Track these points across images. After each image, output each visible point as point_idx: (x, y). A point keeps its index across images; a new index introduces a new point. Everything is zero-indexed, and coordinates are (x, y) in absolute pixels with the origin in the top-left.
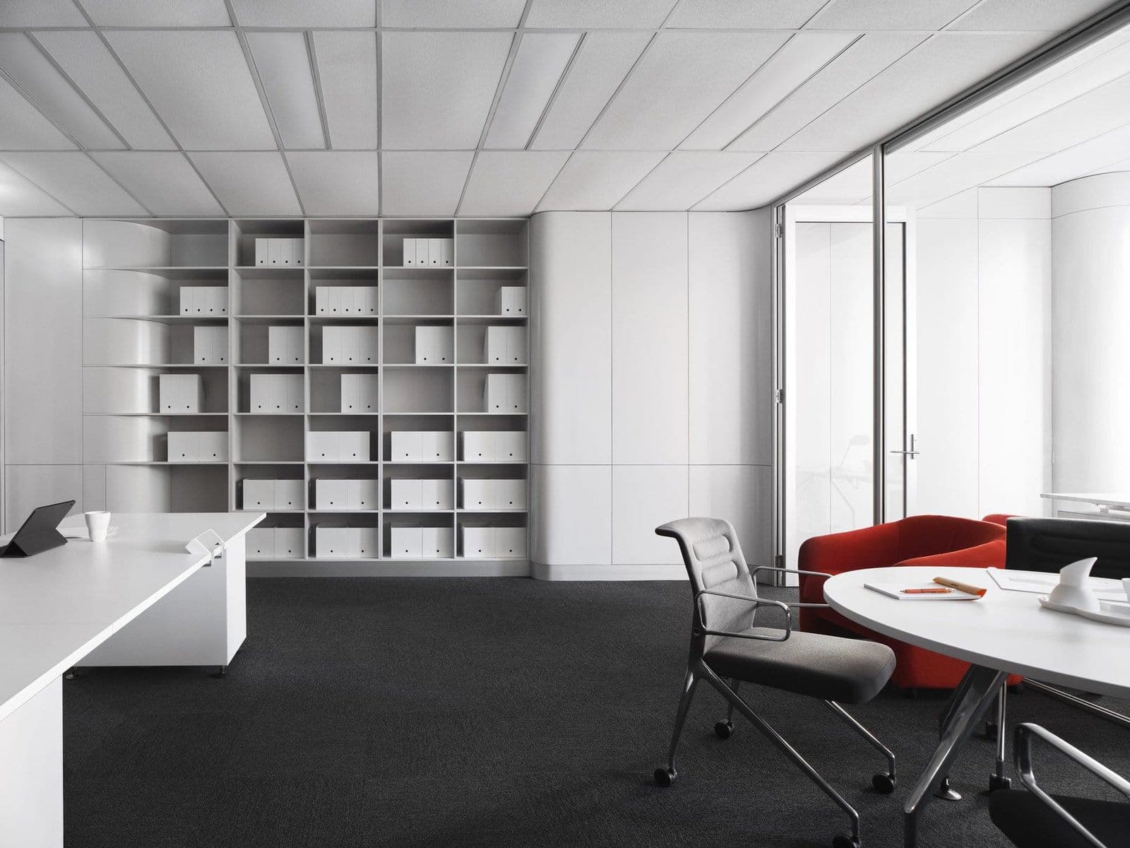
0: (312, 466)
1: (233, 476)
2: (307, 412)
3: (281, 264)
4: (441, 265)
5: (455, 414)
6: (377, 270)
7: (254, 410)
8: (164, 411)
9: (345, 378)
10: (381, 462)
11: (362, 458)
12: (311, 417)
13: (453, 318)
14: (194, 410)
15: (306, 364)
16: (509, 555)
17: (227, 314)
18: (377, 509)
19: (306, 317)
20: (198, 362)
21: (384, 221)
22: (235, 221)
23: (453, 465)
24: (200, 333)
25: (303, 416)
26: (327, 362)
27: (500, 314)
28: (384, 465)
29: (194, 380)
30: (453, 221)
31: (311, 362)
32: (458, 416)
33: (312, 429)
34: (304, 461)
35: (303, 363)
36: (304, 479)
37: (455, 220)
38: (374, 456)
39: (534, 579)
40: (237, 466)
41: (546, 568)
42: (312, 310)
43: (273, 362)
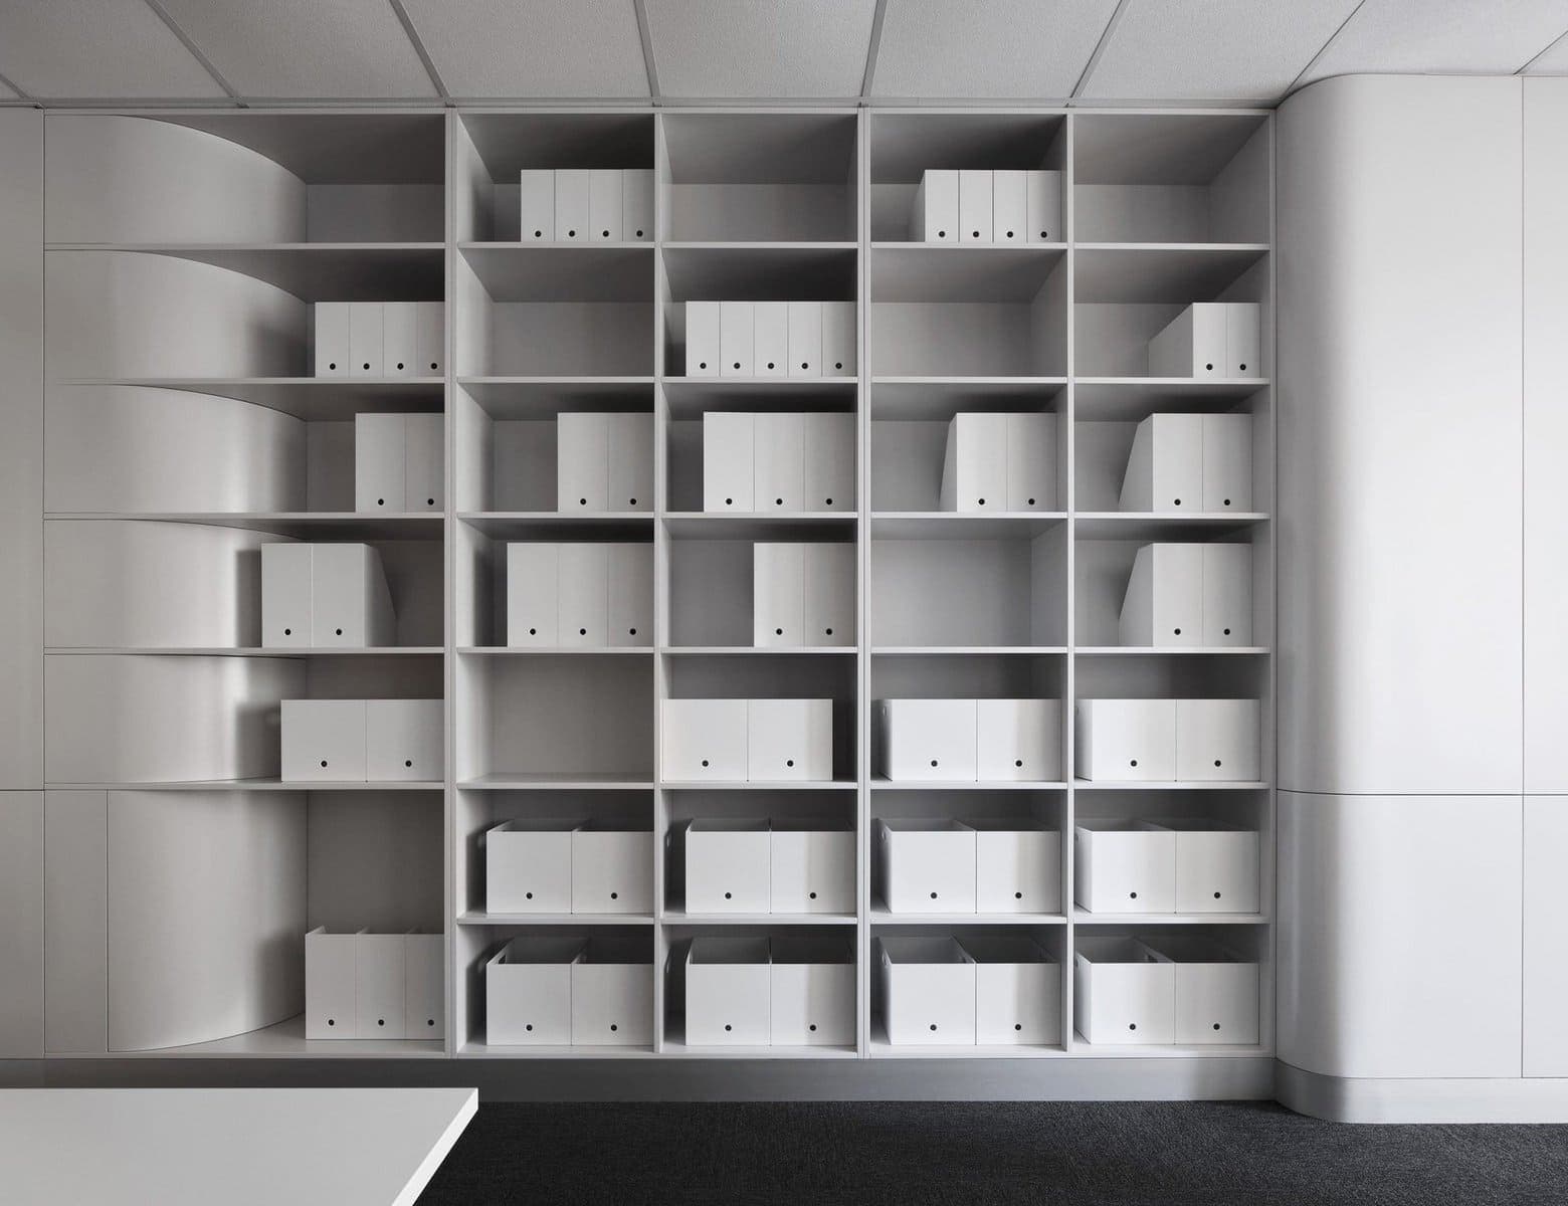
0: (673, 795)
1: (460, 821)
2: (662, 645)
3: (590, 238)
4: (1028, 240)
5: (1071, 650)
6: (853, 254)
7: (518, 640)
8: (274, 641)
9: (764, 553)
10: (864, 784)
11: (812, 773)
12: (673, 660)
13: (1065, 386)
14: (356, 639)
15: (660, 514)
16: (1216, 1037)
17: (443, 375)
18: (855, 914)
19: (659, 380)
20: (366, 507)
21: (874, 116)
22: (463, 116)
23: (1065, 792)
24: (372, 432)
25: (651, 656)
26: (714, 506)
27: (1190, 375)
28: (873, 792)
29: (355, 557)
30: (1064, 117)
31: (671, 508)
32: (1077, 657)
33: (674, 694)
34: (652, 780)
35: (652, 509)
36: (652, 829)
37: (1071, 114)
38: (844, 766)
39: (1288, 1111)
40: (471, 793)
41: (1329, 1087)
42: (676, 362)
43: (568, 508)
